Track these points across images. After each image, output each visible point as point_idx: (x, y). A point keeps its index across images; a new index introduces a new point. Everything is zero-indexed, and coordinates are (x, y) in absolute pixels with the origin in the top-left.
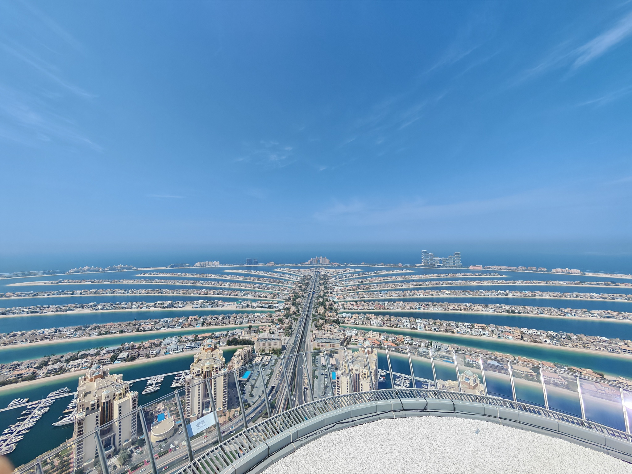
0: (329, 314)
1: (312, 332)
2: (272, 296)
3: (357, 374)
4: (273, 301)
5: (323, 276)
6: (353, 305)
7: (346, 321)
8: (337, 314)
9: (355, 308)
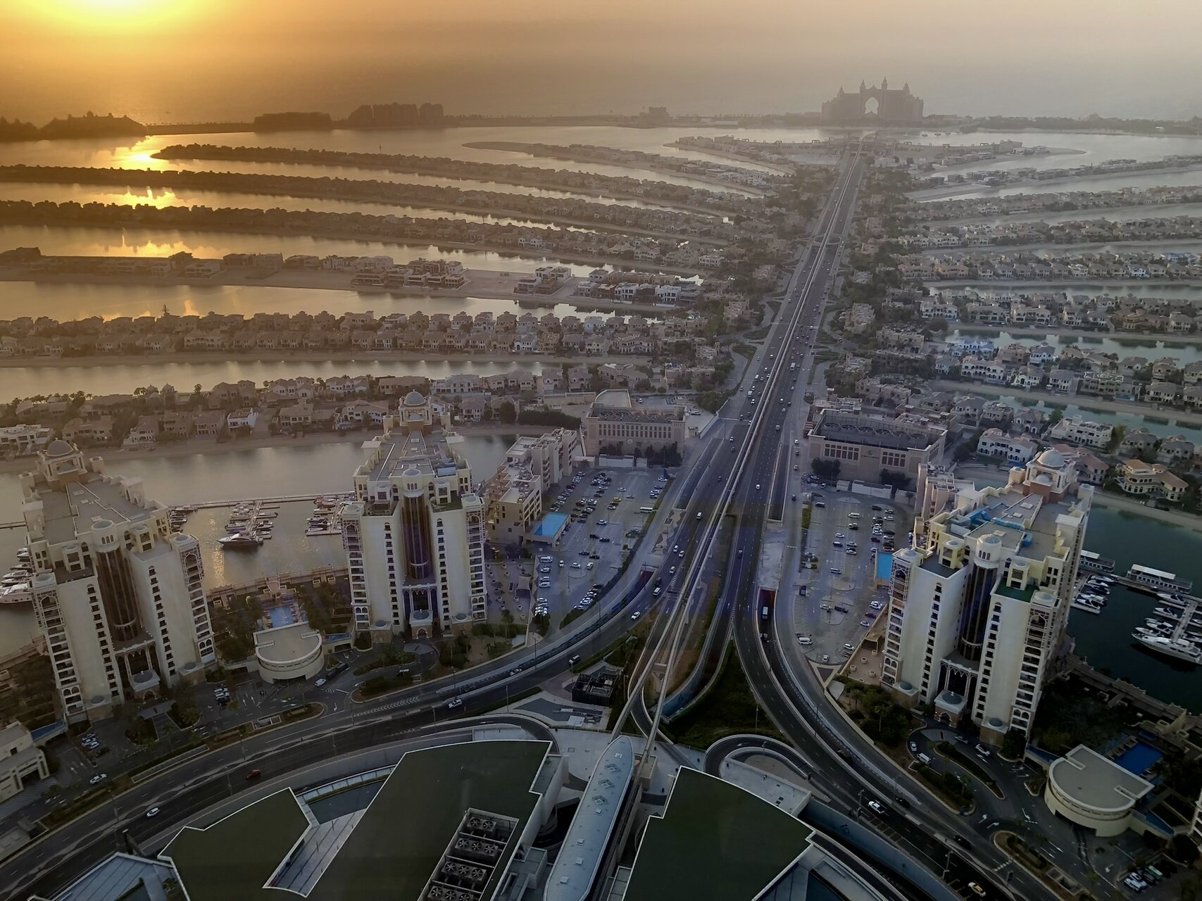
0: (893, 335)
1: (809, 399)
2: (655, 252)
3: (982, 570)
7: (963, 371)
8: (928, 338)
9: (1017, 319)
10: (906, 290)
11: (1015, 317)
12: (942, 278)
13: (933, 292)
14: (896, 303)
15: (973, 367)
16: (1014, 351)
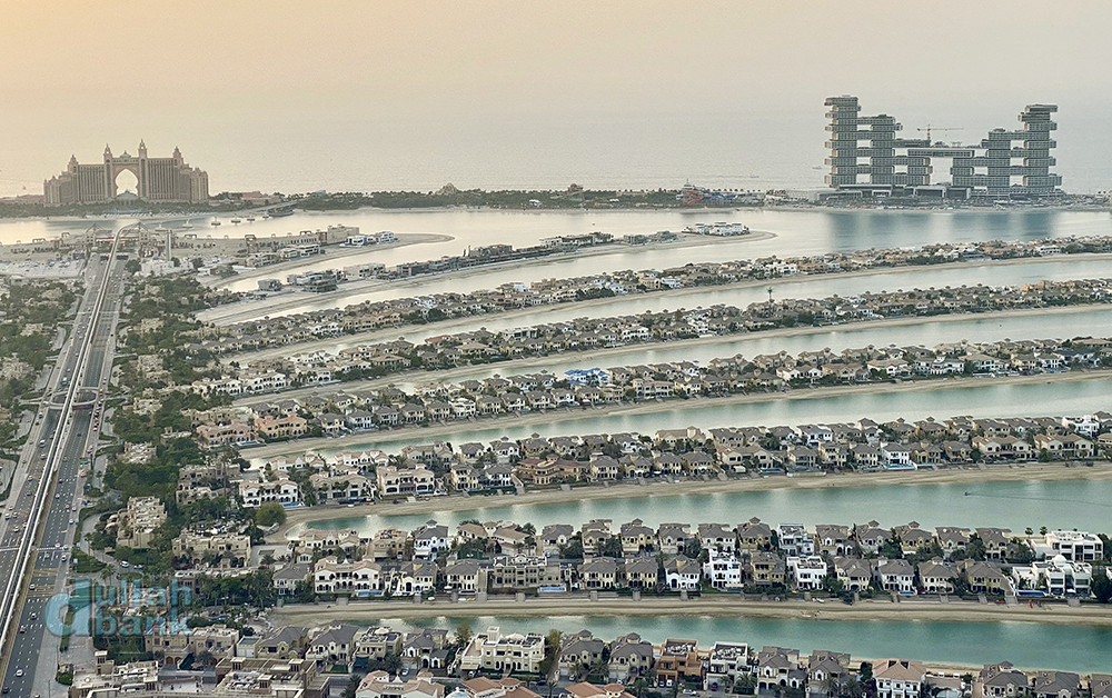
0: (200, 542)
1: (66, 677)
7: (317, 585)
8: (257, 538)
9: (388, 491)
10: (213, 466)
11: (385, 488)
12: (270, 440)
13: (256, 464)
14: (199, 489)
15: (332, 577)
16: (389, 541)
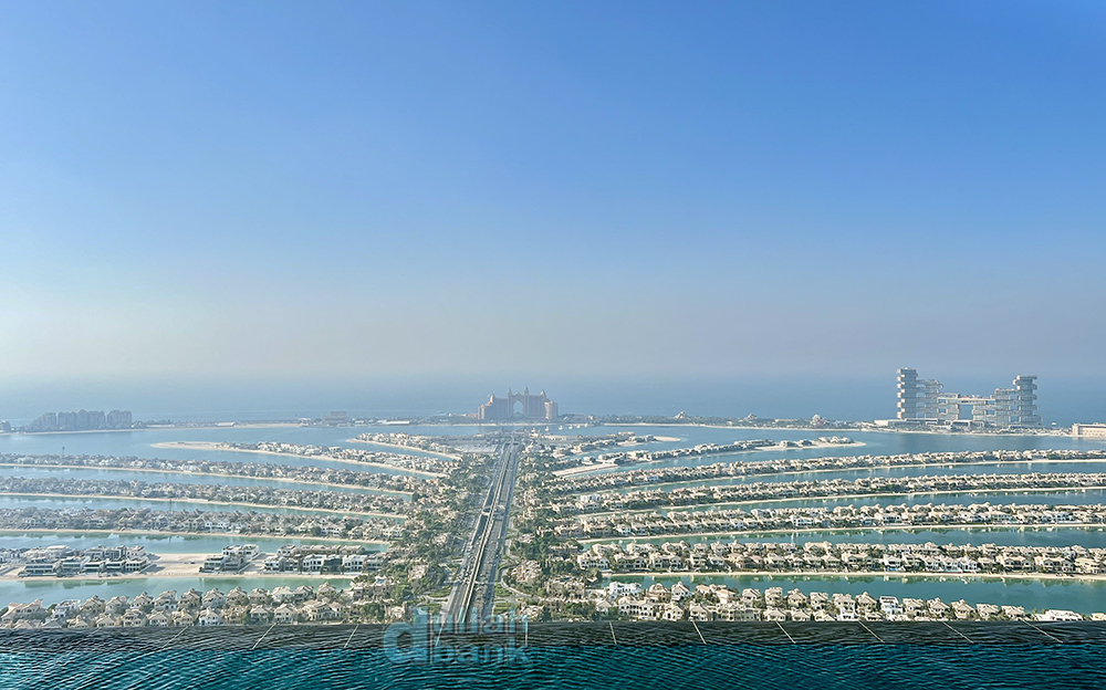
2: (340, 528)
4: (344, 544)
5: (532, 460)
6: (644, 554)
7: (620, 611)
10: (564, 547)
14: (557, 558)
